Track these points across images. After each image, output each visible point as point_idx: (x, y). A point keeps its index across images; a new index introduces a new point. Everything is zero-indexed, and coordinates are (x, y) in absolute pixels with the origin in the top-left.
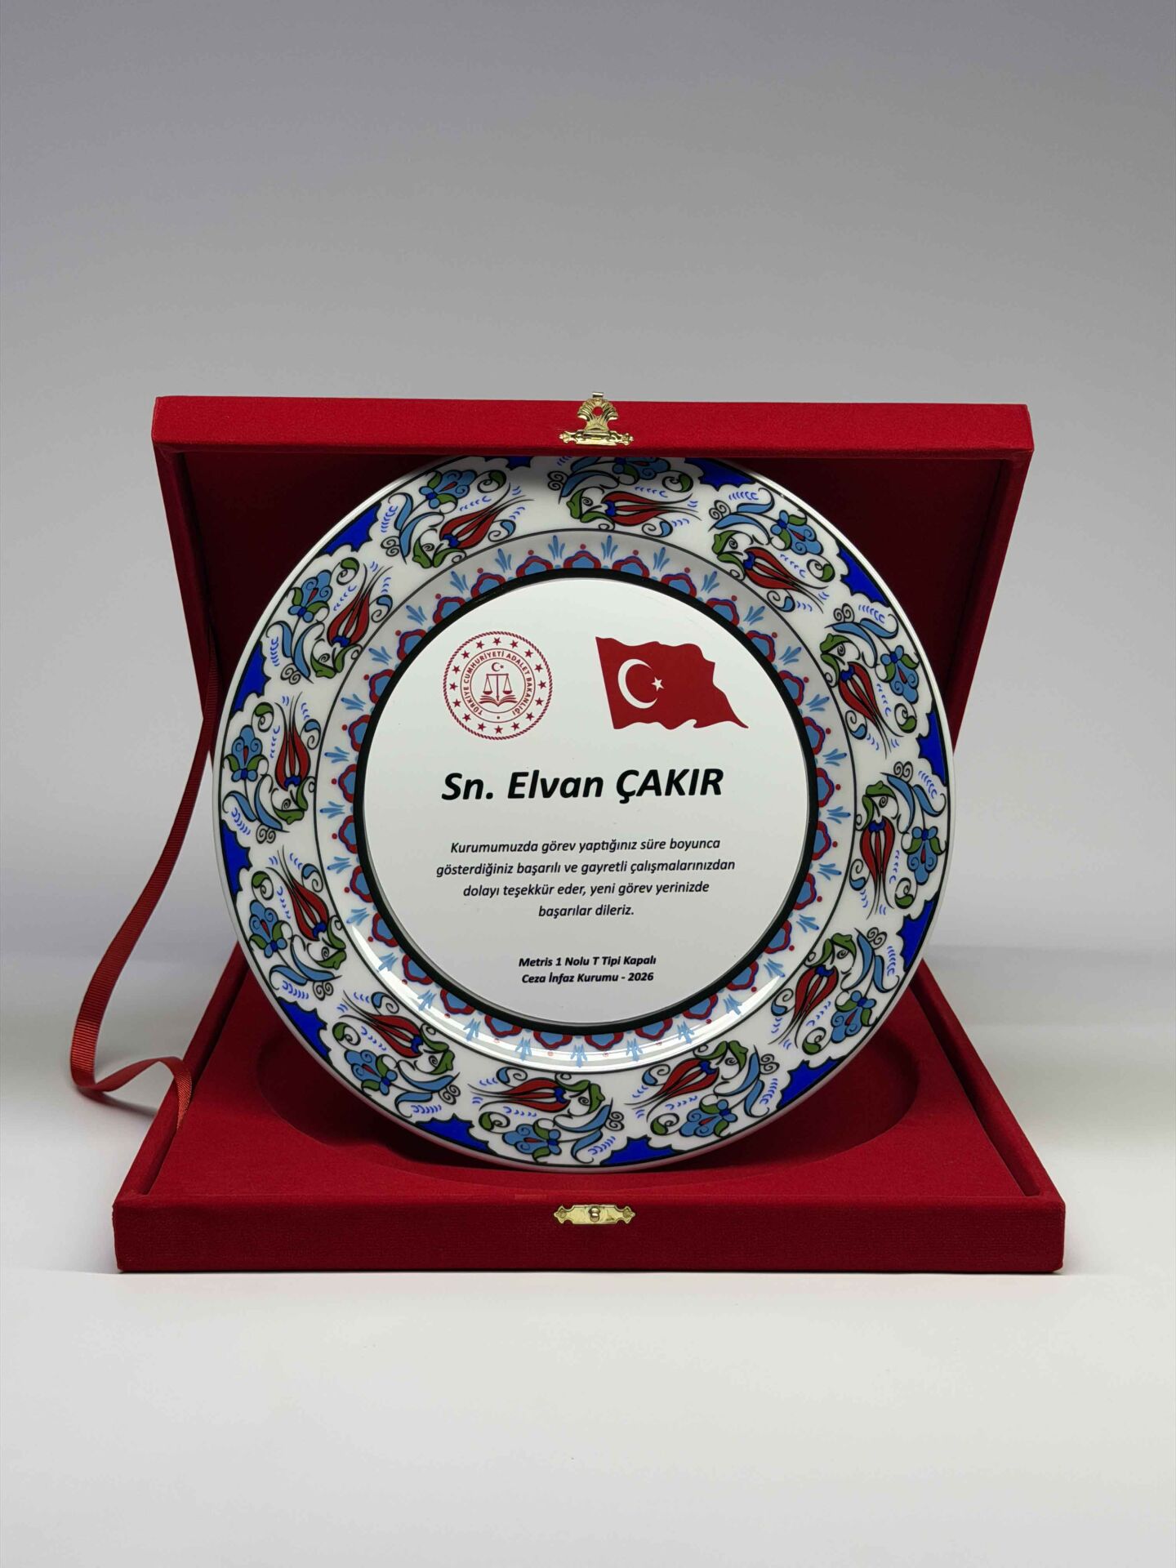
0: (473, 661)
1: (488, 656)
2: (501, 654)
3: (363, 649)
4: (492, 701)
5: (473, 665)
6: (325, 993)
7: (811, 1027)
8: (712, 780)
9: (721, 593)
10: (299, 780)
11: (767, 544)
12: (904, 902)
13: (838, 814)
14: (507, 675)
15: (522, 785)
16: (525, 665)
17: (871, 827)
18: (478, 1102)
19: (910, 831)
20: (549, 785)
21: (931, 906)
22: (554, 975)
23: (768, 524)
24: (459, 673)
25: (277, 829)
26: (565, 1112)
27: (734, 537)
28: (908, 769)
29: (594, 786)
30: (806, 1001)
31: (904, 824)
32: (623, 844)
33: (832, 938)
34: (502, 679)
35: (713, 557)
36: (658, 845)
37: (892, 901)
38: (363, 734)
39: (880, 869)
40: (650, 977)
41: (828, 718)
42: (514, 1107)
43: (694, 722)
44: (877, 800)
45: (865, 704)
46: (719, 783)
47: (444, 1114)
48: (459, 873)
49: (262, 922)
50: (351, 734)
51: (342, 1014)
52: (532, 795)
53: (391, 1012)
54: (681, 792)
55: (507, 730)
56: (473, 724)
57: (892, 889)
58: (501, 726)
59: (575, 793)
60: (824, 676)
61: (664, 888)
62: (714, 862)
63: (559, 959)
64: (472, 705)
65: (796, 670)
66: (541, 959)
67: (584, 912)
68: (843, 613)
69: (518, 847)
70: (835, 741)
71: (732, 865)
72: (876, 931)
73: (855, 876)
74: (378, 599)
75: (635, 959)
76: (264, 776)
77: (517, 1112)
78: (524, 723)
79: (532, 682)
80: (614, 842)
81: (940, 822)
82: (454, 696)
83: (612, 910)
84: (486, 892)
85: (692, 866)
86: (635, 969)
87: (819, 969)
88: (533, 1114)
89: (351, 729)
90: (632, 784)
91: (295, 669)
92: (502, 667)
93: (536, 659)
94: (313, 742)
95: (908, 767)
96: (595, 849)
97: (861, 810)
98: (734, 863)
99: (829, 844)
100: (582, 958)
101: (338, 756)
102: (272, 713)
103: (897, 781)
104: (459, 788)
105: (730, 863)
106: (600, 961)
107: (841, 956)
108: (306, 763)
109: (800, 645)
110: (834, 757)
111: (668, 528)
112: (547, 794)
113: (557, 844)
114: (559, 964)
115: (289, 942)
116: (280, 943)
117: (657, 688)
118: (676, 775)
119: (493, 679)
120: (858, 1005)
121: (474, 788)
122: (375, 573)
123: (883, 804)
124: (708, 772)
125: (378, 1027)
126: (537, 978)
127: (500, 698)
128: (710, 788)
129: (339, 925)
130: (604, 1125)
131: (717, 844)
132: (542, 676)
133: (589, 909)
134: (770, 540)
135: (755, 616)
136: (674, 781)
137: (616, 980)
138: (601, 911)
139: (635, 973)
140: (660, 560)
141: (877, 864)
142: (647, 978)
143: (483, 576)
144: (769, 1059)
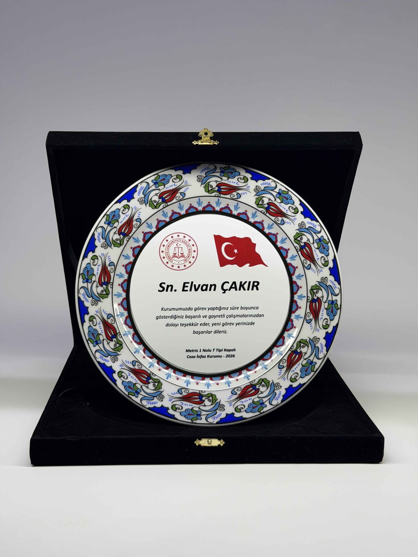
0: (170, 243)
1: (175, 241)
2: (180, 240)
3: (130, 237)
4: (177, 257)
5: (170, 244)
6: (115, 360)
7: (293, 373)
8: (255, 285)
9: (258, 219)
10: (107, 283)
11: (274, 201)
12: (325, 327)
13: (301, 297)
14: (182, 248)
15: (187, 287)
16: (188, 244)
17: (313, 301)
18: (171, 401)
19: (327, 302)
20: (197, 287)
21: (335, 328)
22: (198, 355)
23: (275, 194)
24: (165, 247)
25: (99, 301)
26: (203, 404)
27: (263, 199)
28: (326, 280)
29: (213, 287)
30: (291, 363)
31: (325, 299)
32: (223, 308)
33: (300, 341)
34: (180, 249)
35: (255, 206)
36: (236, 308)
37: (321, 327)
38: (130, 268)
39: (317, 316)
40: (234, 356)
41: (296, 263)
42: (184, 402)
43: (248, 264)
44: (315, 291)
45: (310, 257)
46: (258, 286)
47: (159, 405)
48: (164, 318)
49: (92, 334)
50: (126, 268)
51: (121, 368)
52: (191, 290)
53: (139, 368)
54: (244, 289)
55: (182, 267)
56: (170, 265)
57: (321, 322)
58: (180, 266)
59: (206, 290)
60: (295, 247)
61: (239, 324)
62: (256, 315)
63: (200, 350)
64: (169, 258)
65: (285, 246)
66: (194, 349)
67: (210, 332)
68: (302, 225)
69: (186, 309)
70: (300, 271)
71: (263, 316)
72: (316, 338)
73: (308, 318)
74: (136, 219)
75: (228, 350)
76: (94, 281)
77: (185, 404)
78: (188, 264)
79: (191, 250)
80: (220, 307)
81: (338, 298)
82: (163, 255)
83: (219, 332)
84: (174, 325)
85: (248, 316)
86: (228, 353)
87: (295, 352)
88: (191, 405)
89: (126, 266)
90: (226, 286)
91: (106, 244)
92: (180, 245)
93: (192, 242)
94: (112, 270)
95: (326, 279)
96: (213, 310)
97: (309, 295)
98: (263, 315)
99: (298, 308)
100: (209, 349)
101: (121, 276)
102: (98, 259)
103: (322, 284)
104: (164, 288)
105: (262, 315)
106: (215, 350)
107: (303, 347)
108: (109, 278)
109: (287, 237)
110: (299, 277)
111: (239, 196)
112: (196, 290)
113: (200, 308)
114: (200, 351)
115: (102, 341)
116: (99, 342)
117: (236, 253)
118: (242, 284)
119: (177, 249)
120: (310, 364)
121: (170, 288)
122: (135, 210)
123: (317, 292)
124: (254, 282)
125: (134, 373)
126: (192, 356)
127: (179, 256)
128: (255, 288)
129: (120, 336)
130: (217, 409)
131: (257, 308)
132: (194, 248)
133: (211, 331)
134: (275, 200)
135: (270, 227)
136: (242, 285)
137: (221, 357)
138: (216, 332)
139: (228, 355)
140: (236, 208)
141: (316, 314)
142: (232, 356)
143: (174, 213)
144: (278, 384)
